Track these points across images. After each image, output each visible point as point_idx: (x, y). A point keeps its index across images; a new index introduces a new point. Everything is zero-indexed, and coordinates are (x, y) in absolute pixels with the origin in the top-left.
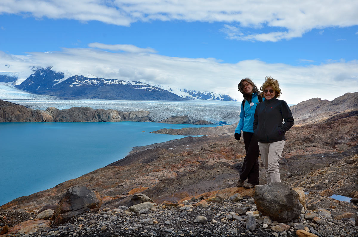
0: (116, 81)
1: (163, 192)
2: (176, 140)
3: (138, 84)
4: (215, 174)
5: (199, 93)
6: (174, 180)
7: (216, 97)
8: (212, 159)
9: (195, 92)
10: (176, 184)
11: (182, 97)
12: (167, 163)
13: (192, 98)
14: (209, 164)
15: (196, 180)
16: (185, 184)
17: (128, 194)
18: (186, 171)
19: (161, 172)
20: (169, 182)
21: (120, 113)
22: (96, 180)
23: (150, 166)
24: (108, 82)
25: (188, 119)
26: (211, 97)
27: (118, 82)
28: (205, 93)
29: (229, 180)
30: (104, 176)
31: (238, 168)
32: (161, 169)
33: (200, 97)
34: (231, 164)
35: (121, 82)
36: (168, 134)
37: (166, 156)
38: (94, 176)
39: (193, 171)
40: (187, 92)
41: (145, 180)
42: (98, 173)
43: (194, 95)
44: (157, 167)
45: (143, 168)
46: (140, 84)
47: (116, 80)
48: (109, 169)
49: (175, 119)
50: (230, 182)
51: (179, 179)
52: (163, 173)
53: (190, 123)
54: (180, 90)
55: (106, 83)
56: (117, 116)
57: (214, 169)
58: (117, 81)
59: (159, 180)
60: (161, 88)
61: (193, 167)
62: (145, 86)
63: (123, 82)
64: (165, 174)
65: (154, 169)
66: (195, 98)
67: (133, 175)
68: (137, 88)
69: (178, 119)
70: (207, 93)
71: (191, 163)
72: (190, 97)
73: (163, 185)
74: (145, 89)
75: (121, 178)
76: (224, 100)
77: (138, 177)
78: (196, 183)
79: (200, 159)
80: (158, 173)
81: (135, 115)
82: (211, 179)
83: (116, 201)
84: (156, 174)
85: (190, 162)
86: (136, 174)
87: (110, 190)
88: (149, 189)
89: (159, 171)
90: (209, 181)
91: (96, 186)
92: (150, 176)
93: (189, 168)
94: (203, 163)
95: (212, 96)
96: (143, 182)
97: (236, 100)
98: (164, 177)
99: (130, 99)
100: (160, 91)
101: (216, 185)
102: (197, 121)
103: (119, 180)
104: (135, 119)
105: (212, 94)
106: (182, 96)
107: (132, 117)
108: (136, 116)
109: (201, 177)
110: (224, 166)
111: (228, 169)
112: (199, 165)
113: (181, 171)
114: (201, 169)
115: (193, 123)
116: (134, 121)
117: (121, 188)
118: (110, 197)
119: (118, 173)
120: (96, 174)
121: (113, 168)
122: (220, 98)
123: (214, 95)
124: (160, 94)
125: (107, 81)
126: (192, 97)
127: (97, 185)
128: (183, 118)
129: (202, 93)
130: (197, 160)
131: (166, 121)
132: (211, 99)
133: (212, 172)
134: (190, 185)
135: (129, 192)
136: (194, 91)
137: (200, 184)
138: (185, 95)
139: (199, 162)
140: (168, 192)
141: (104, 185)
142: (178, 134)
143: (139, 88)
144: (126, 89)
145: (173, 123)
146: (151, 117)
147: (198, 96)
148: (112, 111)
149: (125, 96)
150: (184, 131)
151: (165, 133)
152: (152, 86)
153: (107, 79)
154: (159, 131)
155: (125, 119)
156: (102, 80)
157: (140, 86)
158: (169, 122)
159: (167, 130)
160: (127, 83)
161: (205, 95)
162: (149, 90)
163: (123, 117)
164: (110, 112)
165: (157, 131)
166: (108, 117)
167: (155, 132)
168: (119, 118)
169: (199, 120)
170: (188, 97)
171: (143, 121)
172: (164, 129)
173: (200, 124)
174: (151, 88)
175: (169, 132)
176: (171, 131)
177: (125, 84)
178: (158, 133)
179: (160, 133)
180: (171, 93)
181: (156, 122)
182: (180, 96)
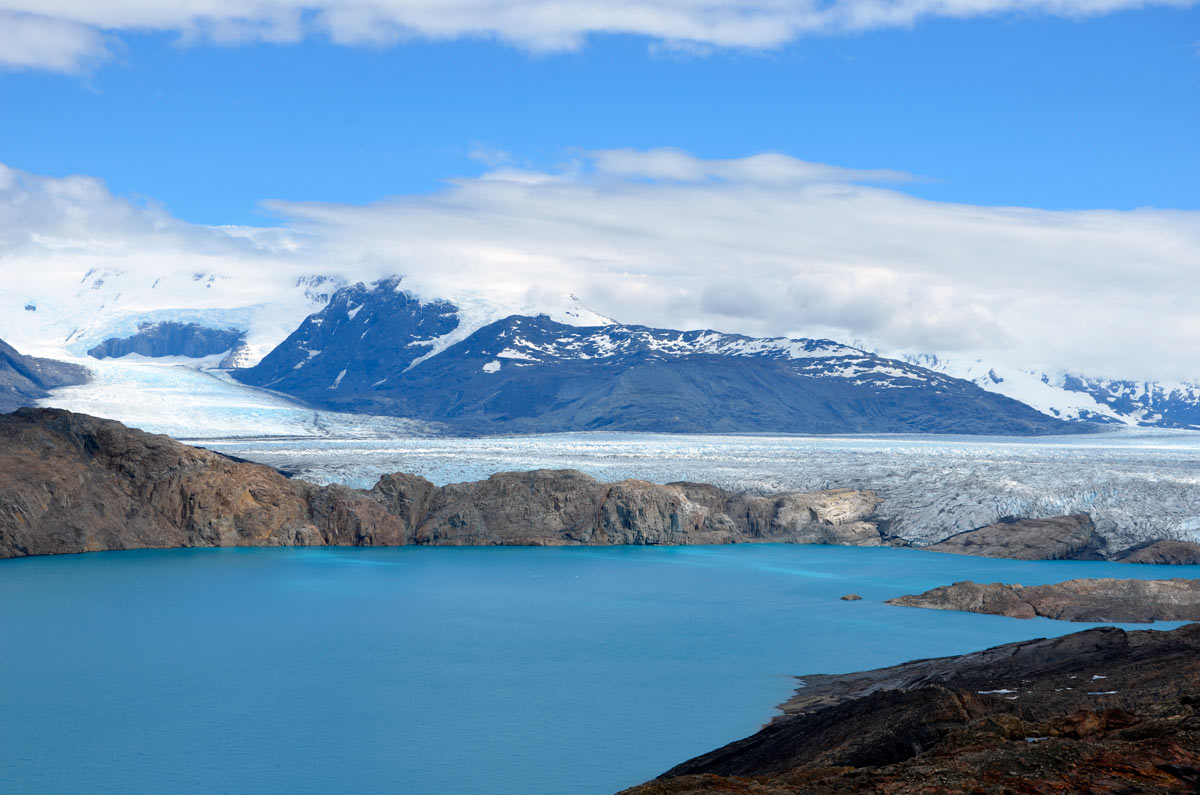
0: (708, 337)
2: (1030, 643)
3: (818, 353)
5: (1150, 395)
9: (1128, 391)
11: (1052, 414)
12: (992, 771)
13: (1114, 420)
21: (729, 501)
23: (901, 784)
24: (671, 344)
25: (1095, 534)
27: (720, 343)
28: (1186, 394)
33: (1159, 417)
35: (732, 345)
36: (984, 611)
37: (981, 729)
40: (1084, 390)
43: (1124, 406)
46: (828, 353)
47: (709, 332)
49: (1021, 534)
53: (1103, 552)
54: (1045, 380)
55: (657, 351)
56: (717, 516)
58: (715, 337)
60: (933, 369)
62: (855, 361)
63: (741, 341)
66: (1131, 420)
68: (815, 371)
69: (1034, 532)
70: (1197, 394)
71: (1129, 779)
72: (1098, 418)
74: (854, 379)
79: (1182, 757)
81: (807, 513)
85: (1125, 772)
99: (781, 430)
100: (934, 384)
102: (1143, 546)
104: (806, 530)
106: (1057, 413)
107: (789, 519)
108: (814, 515)
115: (1122, 555)
116: (801, 540)
121: (701, 785)
124: (935, 402)
125: (665, 341)
126: (1110, 413)
128: (1061, 525)
129: (1167, 393)
130: (1163, 763)
131: (968, 543)
136: (1124, 382)
138: (1070, 405)
139: (1178, 776)
142: (1040, 611)
143: (826, 372)
144: (757, 378)
145: (1011, 553)
146: (888, 522)
147: (1145, 412)
148: (690, 491)
149: (755, 411)
150: (1070, 597)
151: (968, 605)
152: (891, 363)
153: (665, 331)
154: (932, 597)
155: (757, 530)
156: (640, 336)
157: (832, 362)
158: (985, 546)
159: (978, 590)
160: (763, 347)
161: (1189, 401)
162: (879, 383)
163: (745, 519)
164: (682, 497)
165: (926, 594)
166: (669, 521)
167: (910, 600)
168: (724, 527)
169: (1155, 537)
170: (1090, 416)
171: (848, 544)
172: (959, 584)
173: (1162, 560)
174: (887, 369)
175: (988, 600)
176: (997, 593)
177: (754, 351)
178: (932, 606)
179: (942, 603)
180: (992, 395)
181: (918, 546)
182: (1046, 411)
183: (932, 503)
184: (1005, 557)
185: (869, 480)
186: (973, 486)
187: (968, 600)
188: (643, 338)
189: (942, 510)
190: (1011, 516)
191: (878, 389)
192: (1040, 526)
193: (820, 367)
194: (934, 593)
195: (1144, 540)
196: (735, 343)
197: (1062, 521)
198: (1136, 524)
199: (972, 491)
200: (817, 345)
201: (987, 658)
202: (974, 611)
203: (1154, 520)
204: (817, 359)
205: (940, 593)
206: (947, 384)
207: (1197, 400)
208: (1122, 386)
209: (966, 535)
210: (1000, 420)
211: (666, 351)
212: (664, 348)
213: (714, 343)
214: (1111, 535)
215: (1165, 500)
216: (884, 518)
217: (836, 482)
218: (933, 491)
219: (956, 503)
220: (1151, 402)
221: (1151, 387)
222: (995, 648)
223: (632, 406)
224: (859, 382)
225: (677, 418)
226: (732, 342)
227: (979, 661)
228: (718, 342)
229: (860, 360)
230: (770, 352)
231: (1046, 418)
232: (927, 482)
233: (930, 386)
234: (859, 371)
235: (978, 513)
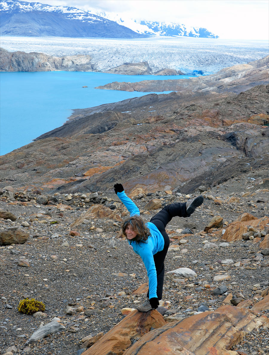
0: (38, 5)
1: (134, 173)
2: (134, 98)
3: (71, 12)
4: (201, 148)
5: (163, 26)
6: (147, 157)
7: (188, 31)
8: (194, 127)
9: (157, 25)
10: (149, 162)
11: (137, 32)
12: (131, 134)
13: (153, 34)
14: (189, 134)
15: (176, 156)
16: (162, 162)
17: (84, 175)
18: (159, 143)
19: (125, 146)
20: (140, 159)
21: (49, 58)
22: (33, 156)
23: (108, 138)
24: (26, 7)
25: (149, 68)
26: (180, 32)
27: (42, 7)
28: (172, 26)
29: (220, 156)
30: (44, 151)
31: (230, 139)
32: (123, 142)
34: (221, 133)
35: (45, 8)
36: (121, 90)
37: (126, 123)
38: (30, 151)
39: (168, 144)
40: (145, 24)
41: (105, 156)
42: (35, 147)
43: (156, 29)
44: (118, 139)
45: (98, 140)
46: (74, 12)
47: (38, 3)
48: (50, 141)
49: (129, 68)
50: (222, 159)
51: (154, 155)
52: (128, 147)
53: (151, 73)
54: (135, 21)
55: (22, 9)
56: (45, 63)
57: (198, 141)
58: (40, 5)
59: (124, 157)
60: (105, 17)
61: (167, 139)
62: (82, 15)
63: (48, 7)
64: (131, 148)
65: (114, 142)
66: (158, 34)
67: (85, 150)
68: (71, 17)
69: (133, 67)
70: (174, 26)
71: (163, 133)
72: (149, 33)
73: (133, 163)
74: (82, 20)
75: (70, 154)
76: (200, 36)
77: (95, 153)
78: (177, 161)
79: (176, 127)
80: (121, 147)
81: (71, 62)
82: (196, 155)
83: (72, 185)
84: (119, 149)
85: (162, 131)
86: (89, 149)
87: (58, 170)
88: (115, 169)
89: (121, 144)
90: (193, 157)
91: (38, 166)
92: (110, 152)
93: (162, 140)
94: (181, 133)
95: (182, 31)
96: (103, 160)
97: (217, 37)
98: (129, 152)
99: (62, 36)
101: (204, 162)
102: (161, 70)
103: (67, 158)
104: (71, 67)
105: (182, 27)
106: (139, 32)
107: (66, 64)
108: (73, 62)
109: (183, 153)
110: (213, 136)
111: (217, 140)
112: (174, 136)
113: (152, 144)
114: (181, 141)
115: (156, 73)
116: (70, 70)
117: (74, 168)
118: (61, 180)
119: (64, 148)
120: (32, 148)
121: (54, 140)
122: (194, 33)
123: (185, 29)
124: (106, 28)
125: (24, 6)
126: (153, 32)
127: (39, 164)
129: (167, 25)
130: (171, 129)
131: (116, 71)
132: (181, 35)
133: (197, 145)
134: (169, 163)
135: (85, 173)
136: (156, 22)
137: (183, 161)
138: (142, 29)
139: (175, 132)
140: (141, 173)
141: (48, 164)
142: (135, 89)
143: (74, 18)
144: (54, 19)
145: (127, 73)
146: (94, 65)
147: (161, 31)
148: (37, 55)
149: (54, 30)
150: (143, 85)
151: (116, 88)
152: (93, 15)
153: (24, 2)
154: (107, 86)
155: (57, 67)
156: (16, 3)
157: (76, 15)
158: (120, 71)
159: (119, 84)
160: (55, 9)
161: (173, 28)
162: (89, 22)
163: (54, 64)
164: (35, 57)
165: (105, 85)
166: (32, 64)
167: (101, 87)
168: (48, 66)
169: (164, 68)
170: (147, 33)
171: (83, 71)
172: (114, 82)
173: (165, 74)
174: (92, 17)
175: (122, 87)
176: (124, 85)
177: (52, 10)
178: (107, 89)
179: (110, 88)
180: (121, 26)
181: (102, 72)
182: (136, 31)
183: (106, 59)
184: (125, 74)
185: (88, 52)
186: (117, 54)
187: (116, 87)
188: (17, 4)
189: (109, 61)
190: (127, 63)
191: (89, 23)
192: (135, 65)
193: (72, 16)
194: (107, 85)
195: (161, 69)
196: (46, 7)
197: (140, 64)
198: (159, 64)
199: (116, 55)
200: (71, 9)
201: (123, 103)
202: (118, 90)
203: (163, 63)
204: (71, 14)
205: (109, 85)
206: (109, 22)
207: (175, 28)
208: (156, 23)
209: (115, 68)
210: (123, 34)
211: (25, 9)
212: (24, 8)
213: (39, 7)
214: (153, 68)
215: (166, 58)
216: (93, 64)
217: (79, 52)
218: (106, 55)
219: (112, 59)
220: (163, 28)
221: (163, 24)
222: (124, 100)
223: (16, 27)
224: (84, 21)
225: (30, 32)
226: (45, 7)
227: (121, 104)
228: (41, 7)
229: (84, 14)
230: (57, 11)
231: (136, 33)
232: (104, 53)
233: (104, 23)
234: (83, 18)
235: (118, 62)
